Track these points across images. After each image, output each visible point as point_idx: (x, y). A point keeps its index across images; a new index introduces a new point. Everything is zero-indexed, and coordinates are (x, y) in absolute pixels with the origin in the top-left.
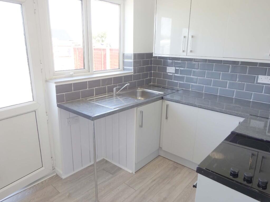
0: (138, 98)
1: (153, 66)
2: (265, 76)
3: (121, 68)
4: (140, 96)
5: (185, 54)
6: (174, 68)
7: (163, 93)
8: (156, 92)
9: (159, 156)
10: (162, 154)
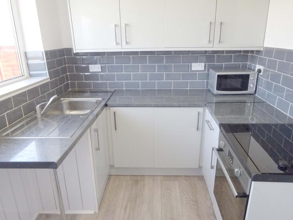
0: (65, 112)
1: (68, 66)
2: (197, 63)
3: (26, 74)
4: (68, 109)
5: (119, 47)
6: (99, 66)
7: (101, 99)
8: (91, 100)
9: (110, 176)
10: (114, 172)
